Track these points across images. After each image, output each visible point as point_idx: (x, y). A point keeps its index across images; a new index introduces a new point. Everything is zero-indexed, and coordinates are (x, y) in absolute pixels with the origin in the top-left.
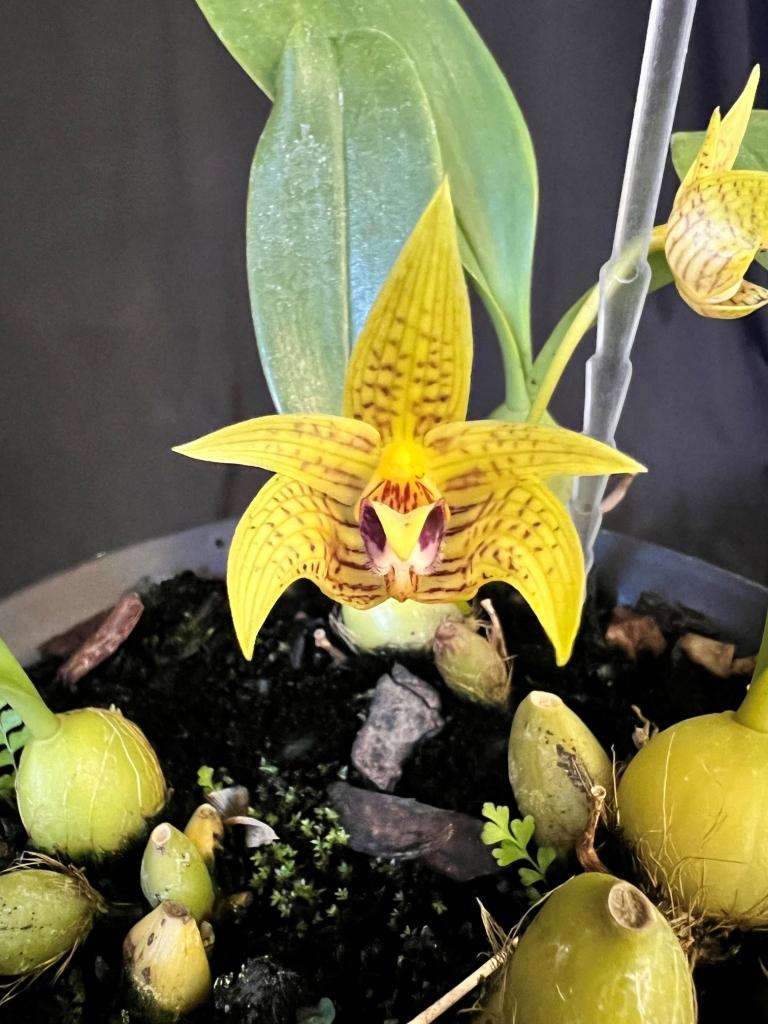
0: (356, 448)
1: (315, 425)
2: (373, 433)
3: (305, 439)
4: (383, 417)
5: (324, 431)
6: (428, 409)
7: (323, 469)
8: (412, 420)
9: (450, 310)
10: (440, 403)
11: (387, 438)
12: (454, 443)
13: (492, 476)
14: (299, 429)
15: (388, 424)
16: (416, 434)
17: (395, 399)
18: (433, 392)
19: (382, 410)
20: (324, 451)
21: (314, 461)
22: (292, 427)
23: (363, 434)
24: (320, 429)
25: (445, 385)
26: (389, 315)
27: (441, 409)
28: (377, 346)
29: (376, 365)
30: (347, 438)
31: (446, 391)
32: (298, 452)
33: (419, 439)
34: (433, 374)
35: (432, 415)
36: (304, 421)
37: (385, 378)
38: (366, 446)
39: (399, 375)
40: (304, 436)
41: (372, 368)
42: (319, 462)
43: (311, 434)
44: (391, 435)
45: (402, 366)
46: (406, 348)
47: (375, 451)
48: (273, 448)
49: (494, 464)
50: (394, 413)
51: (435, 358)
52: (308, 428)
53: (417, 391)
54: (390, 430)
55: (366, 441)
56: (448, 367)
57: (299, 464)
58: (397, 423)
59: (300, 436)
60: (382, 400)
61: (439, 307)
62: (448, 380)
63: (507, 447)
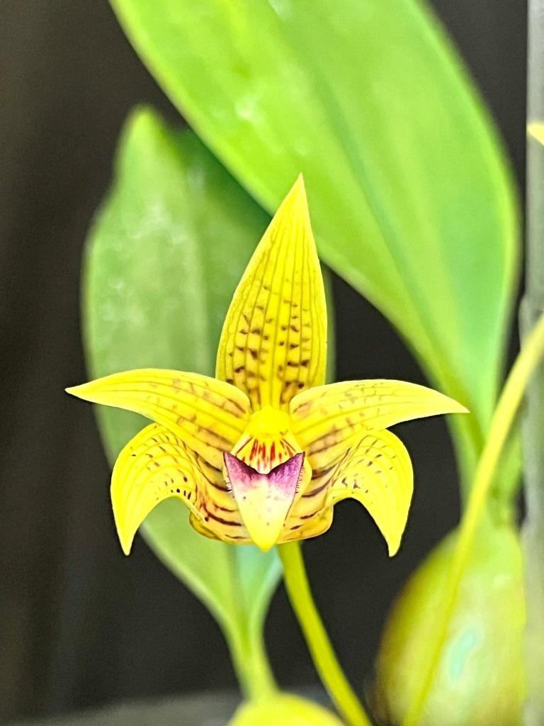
0: (227, 411)
1: (191, 384)
2: (243, 398)
3: (182, 396)
4: (252, 383)
5: (200, 391)
6: (291, 373)
7: (197, 427)
8: (278, 385)
9: (306, 280)
10: (302, 368)
11: (256, 406)
12: (315, 406)
13: (347, 432)
14: (177, 385)
15: (257, 389)
16: (282, 401)
17: (263, 362)
18: (295, 356)
19: (251, 375)
20: (198, 410)
21: (188, 418)
22: (171, 383)
23: (234, 398)
24: (196, 388)
25: (305, 350)
26: (257, 283)
27: (303, 374)
28: (247, 311)
29: (246, 329)
30: (220, 400)
31: (306, 356)
32: (174, 407)
33: (284, 406)
34: (294, 338)
35: (296, 381)
36: (181, 378)
37: (254, 342)
38: (237, 411)
39: (266, 338)
40: (181, 392)
41: (243, 332)
42: (193, 420)
43: (186, 391)
44: (259, 402)
45: (269, 330)
46: (271, 313)
47: (246, 416)
48: (154, 399)
49: (348, 421)
50: (263, 378)
51: (295, 323)
52: (186, 386)
53: (281, 355)
54: (259, 396)
55: (237, 406)
56: (306, 332)
57: (175, 417)
58: (265, 388)
59: (177, 392)
60: (251, 364)
61: (297, 278)
62: (306, 345)
63: (359, 403)
